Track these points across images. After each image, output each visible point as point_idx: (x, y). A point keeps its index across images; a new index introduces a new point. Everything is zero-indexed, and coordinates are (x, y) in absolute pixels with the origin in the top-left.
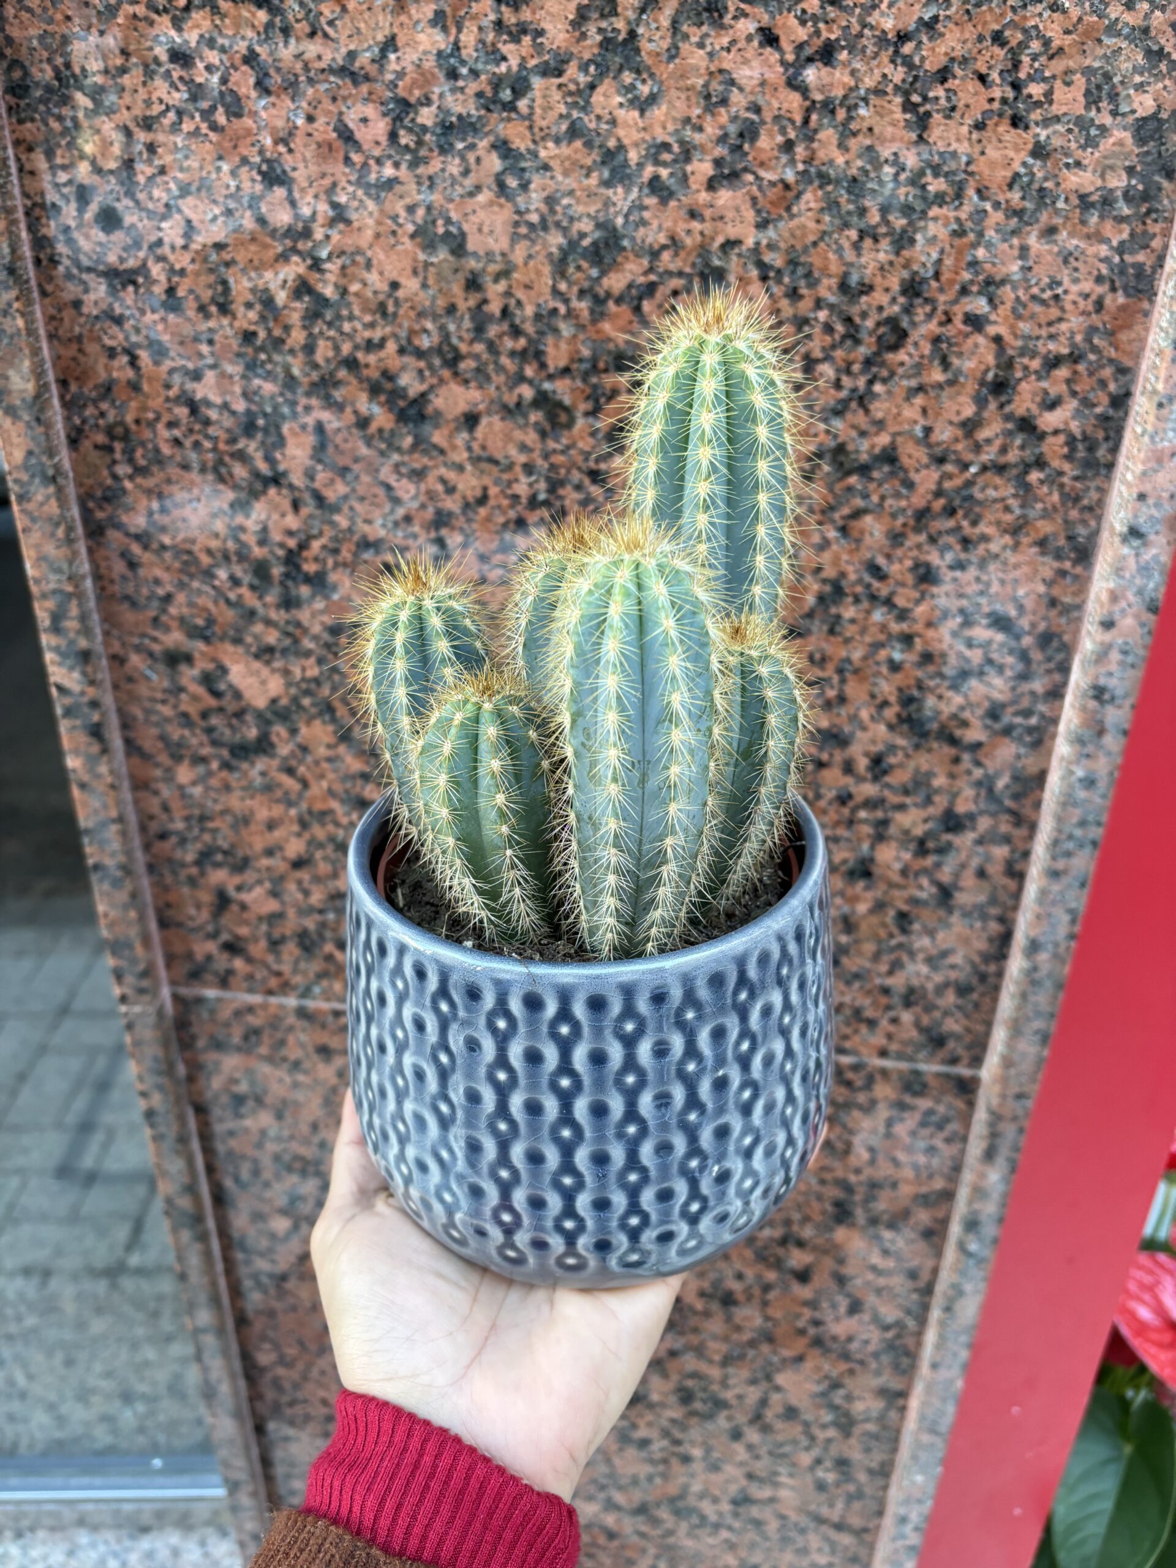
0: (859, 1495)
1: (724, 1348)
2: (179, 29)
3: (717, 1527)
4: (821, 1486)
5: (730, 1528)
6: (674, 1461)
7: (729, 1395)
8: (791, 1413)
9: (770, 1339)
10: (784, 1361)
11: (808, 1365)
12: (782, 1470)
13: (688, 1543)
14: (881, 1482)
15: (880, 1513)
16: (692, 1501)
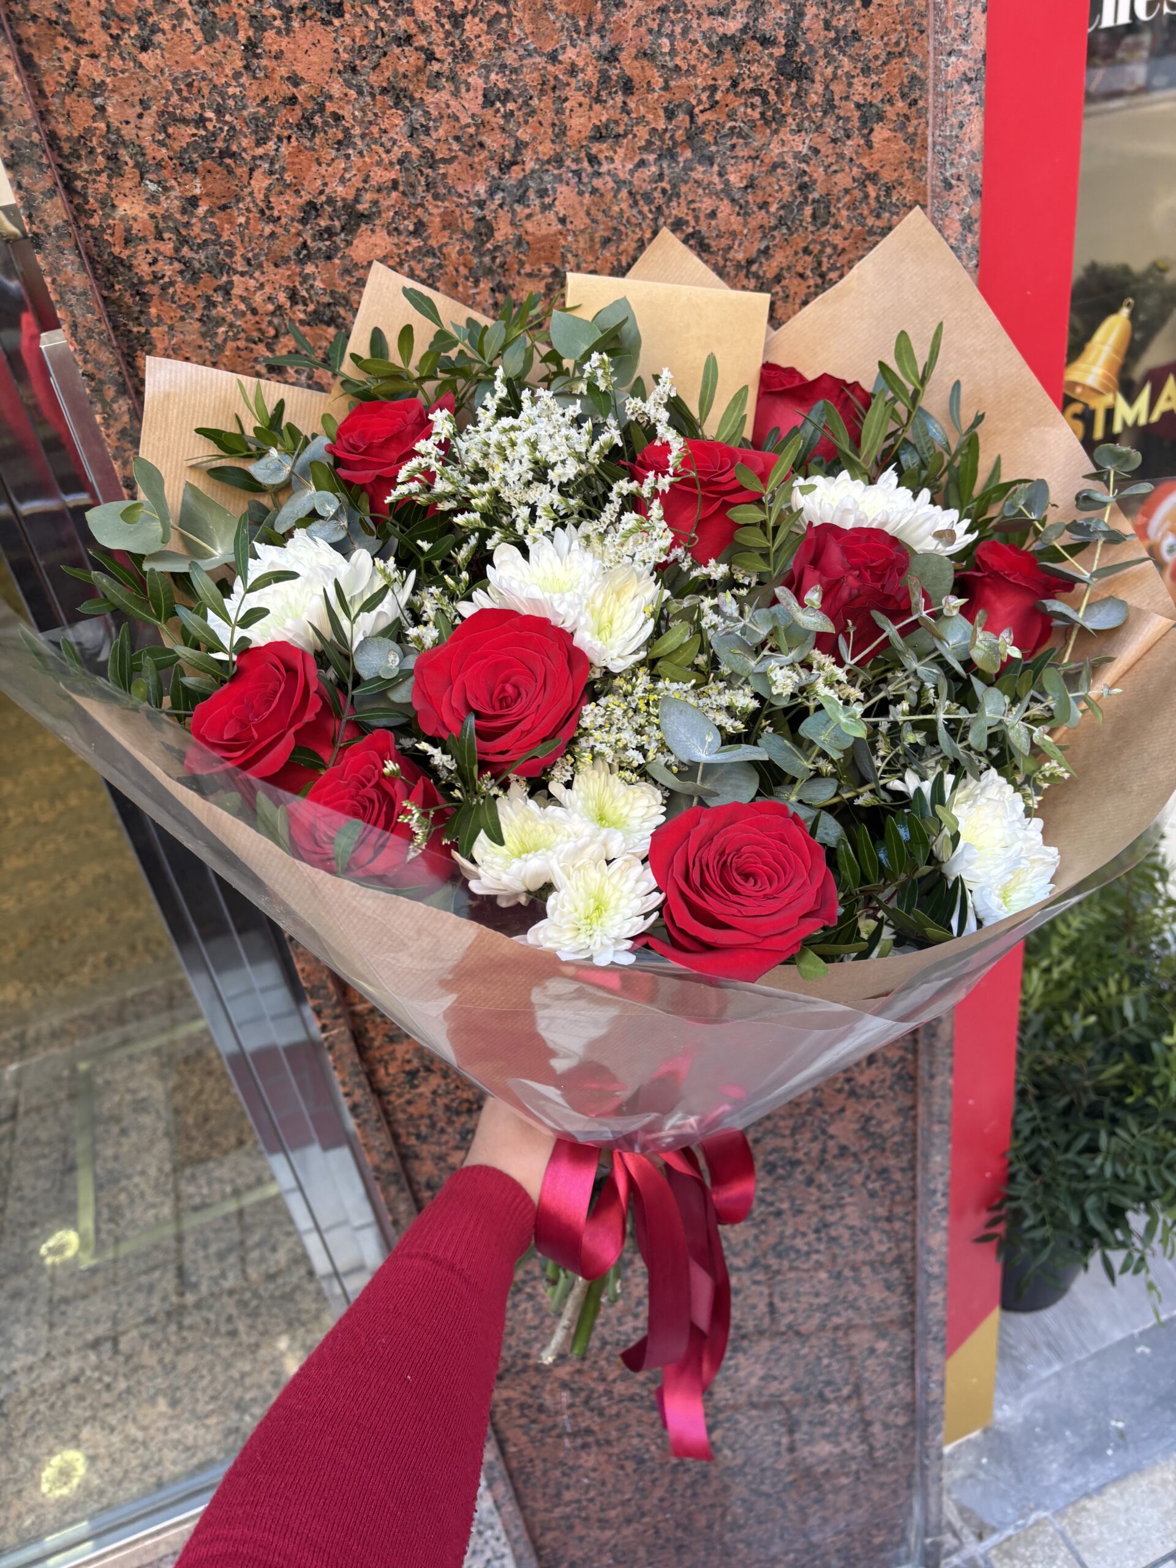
0: (899, 1189)
1: (790, 1123)
2: (272, 351)
3: (808, 1254)
4: (872, 1194)
5: (817, 1252)
6: (771, 1219)
7: (800, 1155)
8: (843, 1150)
9: (820, 1105)
10: (832, 1116)
11: (848, 1113)
12: (845, 1194)
13: (792, 1275)
14: (910, 1174)
15: (914, 1197)
16: (787, 1242)
